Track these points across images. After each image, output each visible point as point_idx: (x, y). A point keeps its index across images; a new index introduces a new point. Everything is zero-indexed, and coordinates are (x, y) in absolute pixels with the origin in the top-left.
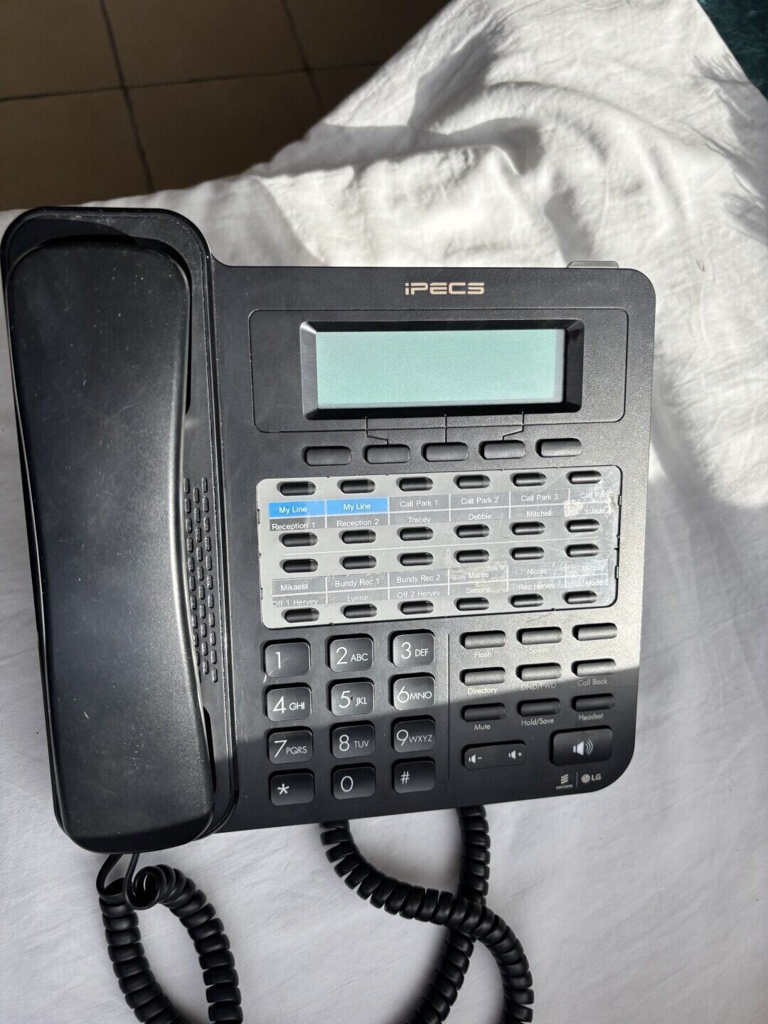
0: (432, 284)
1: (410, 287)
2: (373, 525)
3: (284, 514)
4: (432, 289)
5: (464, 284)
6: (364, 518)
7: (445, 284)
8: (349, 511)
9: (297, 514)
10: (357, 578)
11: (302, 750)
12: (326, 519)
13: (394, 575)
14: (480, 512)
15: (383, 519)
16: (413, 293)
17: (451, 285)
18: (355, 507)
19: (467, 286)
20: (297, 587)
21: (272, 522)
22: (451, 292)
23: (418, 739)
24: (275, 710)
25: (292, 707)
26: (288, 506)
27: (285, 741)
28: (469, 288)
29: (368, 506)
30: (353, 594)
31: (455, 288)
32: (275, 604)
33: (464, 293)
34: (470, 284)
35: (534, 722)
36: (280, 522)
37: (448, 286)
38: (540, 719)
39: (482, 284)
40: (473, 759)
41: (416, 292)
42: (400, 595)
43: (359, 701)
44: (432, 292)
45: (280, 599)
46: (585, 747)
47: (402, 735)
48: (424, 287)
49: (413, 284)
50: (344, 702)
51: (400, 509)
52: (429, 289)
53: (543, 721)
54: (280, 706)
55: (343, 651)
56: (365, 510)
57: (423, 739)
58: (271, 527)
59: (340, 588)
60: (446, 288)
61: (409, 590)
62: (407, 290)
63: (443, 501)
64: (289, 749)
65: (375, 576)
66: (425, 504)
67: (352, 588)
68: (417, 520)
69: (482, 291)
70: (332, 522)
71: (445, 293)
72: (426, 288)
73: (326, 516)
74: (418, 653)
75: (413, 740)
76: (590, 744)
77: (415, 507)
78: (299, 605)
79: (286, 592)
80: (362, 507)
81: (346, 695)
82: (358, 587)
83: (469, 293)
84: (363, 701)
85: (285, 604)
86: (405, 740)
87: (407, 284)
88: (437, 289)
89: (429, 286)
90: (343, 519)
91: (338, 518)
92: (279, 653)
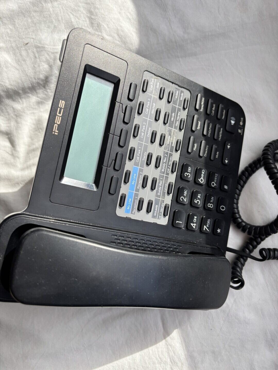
0: (56, 122)
1: (55, 132)
2: (142, 175)
3: (130, 207)
4: (58, 123)
5: (59, 109)
6: (139, 177)
7: (57, 117)
8: (135, 183)
9: (131, 202)
10: (159, 186)
11: (209, 221)
12: (135, 192)
13: (161, 172)
14: (147, 132)
15: (141, 170)
16: (57, 131)
17: (58, 114)
18: (134, 180)
19: (60, 108)
20: (156, 209)
21: (132, 213)
22: (61, 115)
23: (216, 179)
24: (194, 227)
25: (195, 221)
26: (127, 205)
27: (205, 226)
28: (61, 107)
29: (135, 175)
30: (164, 189)
31: (60, 113)
32: (160, 219)
33: (62, 110)
34: (59, 106)
35: (220, 136)
36: (132, 211)
37: (58, 116)
38: (220, 133)
39: (61, 101)
40: (226, 161)
41: (57, 130)
42: (168, 172)
43: (199, 197)
44: (59, 123)
45: (158, 216)
46: (233, 120)
47: (213, 184)
48: (56, 126)
49: (54, 130)
50: (198, 202)
51: (139, 162)
52: (58, 124)
53: (221, 132)
54: (194, 225)
55: (182, 198)
56: (136, 176)
57: (216, 177)
58: (133, 214)
59: (160, 193)
60: (59, 117)
61: (168, 168)
62: (56, 134)
63: (140, 145)
64: (207, 226)
65: (159, 179)
66: (139, 153)
67: (161, 189)
68: (144, 157)
69: (63, 102)
70: (137, 190)
71: (61, 118)
72: (57, 125)
73: (134, 192)
74: (189, 171)
75: (216, 181)
76: (232, 118)
77: (140, 157)
78: (162, 210)
79: (157, 214)
80: (135, 177)
81: (196, 201)
82: (162, 187)
83: (63, 107)
84: (199, 195)
85: (161, 215)
86: (215, 184)
87: (53, 133)
88: (58, 121)
89: (56, 124)
90: (137, 185)
91: (136, 187)
92: (177, 222)
